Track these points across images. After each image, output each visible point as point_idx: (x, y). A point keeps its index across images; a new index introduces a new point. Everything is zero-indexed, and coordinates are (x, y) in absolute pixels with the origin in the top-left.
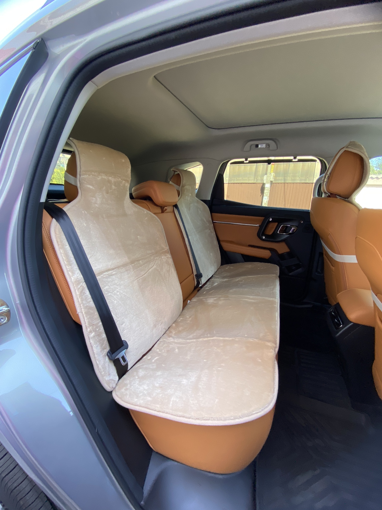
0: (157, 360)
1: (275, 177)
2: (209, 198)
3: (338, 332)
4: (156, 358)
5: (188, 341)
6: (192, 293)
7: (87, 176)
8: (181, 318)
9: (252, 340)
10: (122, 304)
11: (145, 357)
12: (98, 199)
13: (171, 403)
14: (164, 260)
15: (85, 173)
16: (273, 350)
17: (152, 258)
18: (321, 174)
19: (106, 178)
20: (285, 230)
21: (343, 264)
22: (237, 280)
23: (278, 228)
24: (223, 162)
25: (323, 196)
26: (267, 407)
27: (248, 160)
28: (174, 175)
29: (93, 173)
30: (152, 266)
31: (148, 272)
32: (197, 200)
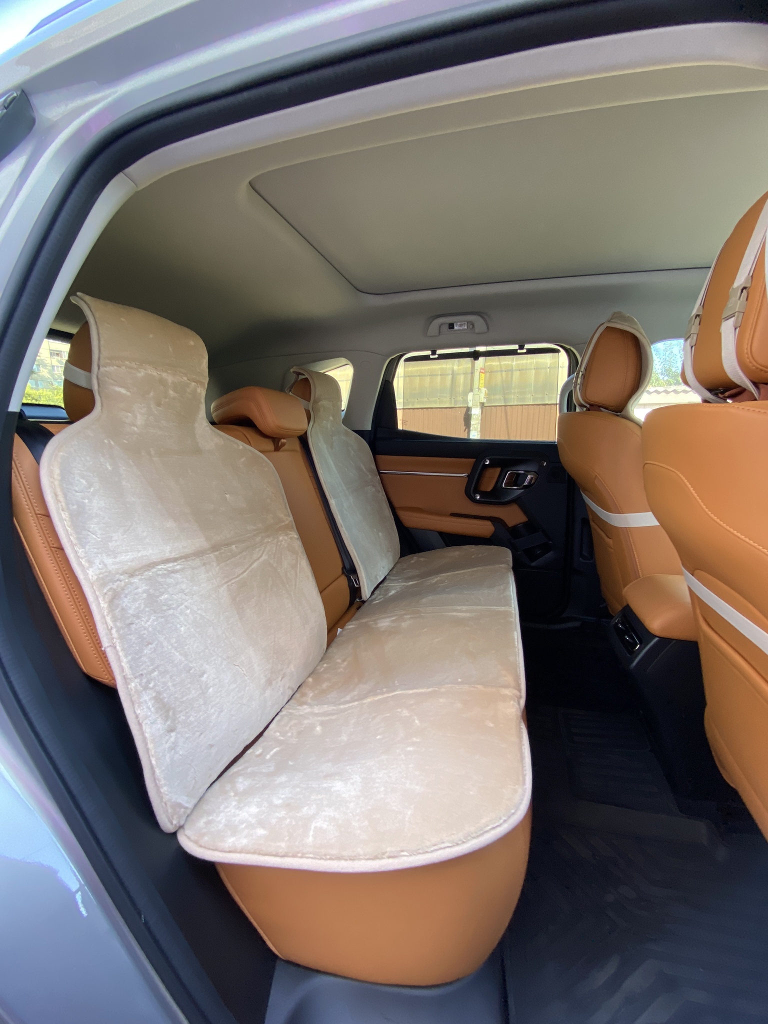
0: (276, 753)
1: (488, 396)
2: (368, 426)
3: (632, 661)
4: (275, 750)
5: (342, 707)
6: (346, 612)
7: (115, 367)
8: (325, 665)
9: (472, 689)
10: (197, 635)
11: (249, 752)
12: (139, 416)
13: (311, 833)
14: (283, 543)
15: (108, 361)
16: (515, 701)
17: (258, 539)
18: (569, 375)
19: (155, 374)
20: (516, 480)
21: (627, 531)
22: (435, 580)
23: (502, 477)
24: (391, 358)
25: (578, 410)
26: (513, 814)
27: (437, 353)
28: (296, 382)
29: (127, 363)
30: (259, 556)
31: (251, 568)
32: (346, 430)
